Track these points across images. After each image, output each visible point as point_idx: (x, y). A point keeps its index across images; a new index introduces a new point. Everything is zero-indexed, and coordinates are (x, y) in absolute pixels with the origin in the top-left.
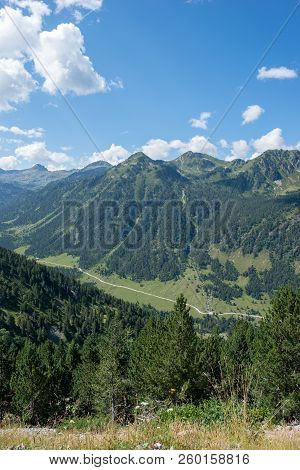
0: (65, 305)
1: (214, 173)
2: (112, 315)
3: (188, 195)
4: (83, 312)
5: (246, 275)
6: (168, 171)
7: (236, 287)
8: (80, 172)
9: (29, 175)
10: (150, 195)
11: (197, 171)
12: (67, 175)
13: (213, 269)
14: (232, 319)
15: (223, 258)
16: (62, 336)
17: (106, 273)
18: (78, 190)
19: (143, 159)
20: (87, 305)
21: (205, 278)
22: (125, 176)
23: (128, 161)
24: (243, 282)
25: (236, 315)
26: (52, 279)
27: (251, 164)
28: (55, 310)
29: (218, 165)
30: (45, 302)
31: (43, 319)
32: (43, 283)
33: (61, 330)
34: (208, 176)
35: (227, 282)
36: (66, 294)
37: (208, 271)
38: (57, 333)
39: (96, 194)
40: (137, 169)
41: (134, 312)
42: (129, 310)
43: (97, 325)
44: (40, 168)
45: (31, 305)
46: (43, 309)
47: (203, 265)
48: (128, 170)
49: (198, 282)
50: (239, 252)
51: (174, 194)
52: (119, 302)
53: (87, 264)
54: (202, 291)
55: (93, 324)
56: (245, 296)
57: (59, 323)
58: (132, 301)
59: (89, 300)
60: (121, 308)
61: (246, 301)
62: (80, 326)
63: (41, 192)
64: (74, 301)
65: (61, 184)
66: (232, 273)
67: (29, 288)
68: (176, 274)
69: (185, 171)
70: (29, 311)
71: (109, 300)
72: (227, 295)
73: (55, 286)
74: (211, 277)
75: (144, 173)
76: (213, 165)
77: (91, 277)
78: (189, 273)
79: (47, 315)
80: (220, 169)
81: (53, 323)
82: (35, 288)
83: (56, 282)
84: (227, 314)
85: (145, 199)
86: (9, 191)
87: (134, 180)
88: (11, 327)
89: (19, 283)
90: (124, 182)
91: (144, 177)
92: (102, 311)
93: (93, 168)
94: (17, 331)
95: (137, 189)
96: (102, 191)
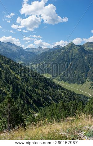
0: (51, 89)
2: (65, 94)
3: (88, 57)
4: (56, 91)
6: (81, 49)
8: (52, 49)
9: (37, 50)
10: (75, 56)
11: (91, 48)
12: (48, 50)
16: (51, 98)
18: (52, 54)
19: (73, 44)
20: (57, 90)
22: (67, 50)
23: (68, 45)
28: (49, 90)
30: (46, 88)
31: (45, 93)
32: (45, 82)
36: (51, 86)
38: (49, 97)
39: (57, 56)
40: (71, 48)
41: (71, 93)
42: (70, 92)
43: (61, 96)
44: (40, 48)
45: (42, 88)
46: (45, 90)
47: (92, 80)
48: (68, 48)
49: (90, 85)
51: (83, 56)
52: (67, 90)
54: (92, 89)
55: (60, 96)
57: (50, 94)
58: (71, 90)
59: (58, 88)
60: (67, 92)
62: (56, 96)
63: (41, 55)
64: (54, 88)
65: (46, 53)
67: (41, 83)
68: (82, 82)
69: (87, 48)
70: (42, 90)
71: (64, 89)
73: (48, 84)
75: (73, 49)
78: (87, 82)
79: (46, 91)
81: (48, 94)
82: (43, 83)
83: (48, 82)
85: (73, 57)
86: (32, 54)
87: (70, 51)
88: (37, 94)
89: (39, 81)
90: (66, 52)
91: (73, 51)
92: (62, 92)
93: (56, 47)
94: (39, 95)
95: (70, 54)
96: (59, 55)
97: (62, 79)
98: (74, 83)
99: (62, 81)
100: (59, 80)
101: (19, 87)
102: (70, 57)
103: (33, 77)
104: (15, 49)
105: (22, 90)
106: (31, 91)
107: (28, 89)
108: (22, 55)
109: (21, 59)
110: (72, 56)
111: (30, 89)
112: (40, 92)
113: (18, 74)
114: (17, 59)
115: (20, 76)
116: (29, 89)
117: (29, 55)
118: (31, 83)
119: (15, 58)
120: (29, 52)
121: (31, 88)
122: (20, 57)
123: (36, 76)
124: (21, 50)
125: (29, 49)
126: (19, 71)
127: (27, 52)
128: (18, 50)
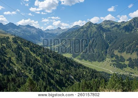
0: (73, 69)
1: (114, 27)
2: (86, 72)
3: (106, 34)
4: (78, 70)
5: (128, 60)
6: (100, 27)
7: (124, 64)
8: (71, 29)
9: (56, 30)
10: (93, 35)
11: (109, 26)
12: (67, 30)
13: (116, 58)
14: (123, 75)
15: (119, 55)
16: (73, 77)
17: (81, 59)
18: (71, 34)
19: (91, 24)
20: (79, 69)
21: (113, 61)
22: (85, 29)
23: (86, 25)
24: (127, 63)
25: (125, 74)
26: (68, 61)
27: (128, 23)
28: (70, 70)
29: (116, 24)
30: (67, 67)
31: (67, 72)
32: (66, 62)
33: (72, 76)
34: (112, 28)
35: (121, 63)
36: (72, 65)
37: (114, 59)
38: (71, 76)
39: (76, 35)
40: (89, 27)
41: (93, 71)
42: (91, 71)
44: (59, 28)
45: (63, 68)
46: (67, 69)
47: (112, 57)
48: (86, 27)
49: (111, 62)
50: (125, 53)
51: (101, 34)
52: (88, 68)
54: (112, 65)
55: (82, 75)
56: (128, 67)
57: (71, 74)
58: (92, 68)
59: (79, 67)
60: (89, 70)
61: (128, 69)
62: (78, 75)
63: (60, 35)
64: (75, 67)
65: (65, 33)
66: (123, 59)
67: (62, 63)
68: (103, 60)
69: (105, 27)
70: (63, 70)
71: (85, 67)
72: (121, 67)
73: (69, 63)
74: (115, 61)
75: (91, 28)
76: (114, 24)
78: (107, 59)
79: (68, 71)
80: (117, 26)
82: (64, 63)
83: (69, 62)
84: (121, 73)
85: (92, 36)
86: (51, 36)
87: (88, 30)
88: (59, 74)
89: (60, 62)
90: (85, 31)
91: (91, 29)
92: (83, 70)
93: (74, 27)
94: (61, 75)
95: (89, 33)
96: (78, 34)
97: (83, 58)
98: (95, 61)
99: (83, 60)
100: (79, 59)
101: (40, 68)
102: (89, 36)
103: (54, 58)
104: (34, 32)
105: (44, 71)
106: (52, 71)
107: (49, 70)
108: (41, 37)
109: (40, 41)
110: (91, 35)
111: (52, 70)
112: (61, 72)
113: (39, 56)
114: (36, 41)
115: (41, 57)
116: (51, 69)
117: (48, 36)
118: (52, 64)
119: (34, 40)
120: (48, 33)
121: (52, 69)
122: (40, 39)
123: (57, 57)
124: (40, 32)
125: (48, 30)
126: (39, 53)
127: (46, 34)
128: (37, 32)
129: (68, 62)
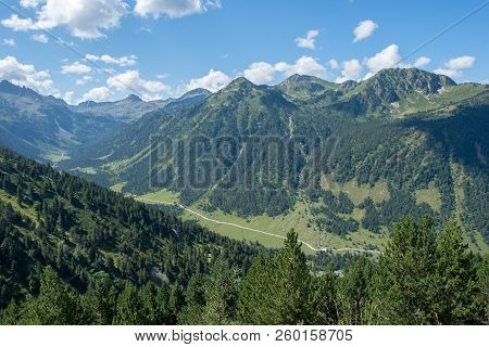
0: (166, 245)
1: (323, 97)
2: (217, 254)
3: (296, 122)
4: (186, 251)
5: (361, 207)
6: (273, 97)
7: (352, 220)
8: (177, 102)
9: (123, 106)
10: (254, 123)
11: (305, 95)
12: (162, 106)
13: (326, 201)
14: (347, 255)
15: (336, 190)
16: (165, 278)
17: (209, 210)
18: (176, 121)
19: (245, 84)
20: (190, 244)
21: (315, 212)
22: (227, 104)
23: (229, 87)
24: (359, 215)
25: (353, 251)
26: (151, 217)
27: (364, 86)
28: (156, 250)
29: (328, 88)
30: (144, 242)
31: (143, 260)
32: (142, 222)
33: (163, 271)
34: (317, 101)
35: (341, 215)
36: (167, 233)
37: (320, 204)
38: (159, 274)
39: (195, 124)
40: (239, 96)
41: (240, 250)
42: (235, 247)
43: (202, 266)
44: (135, 98)
45: (130, 245)
46: (144, 249)
47: (314, 198)
48: (229, 97)
49: (310, 216)
50: (354, 183)
51: (280, 122)
52: (225, 239)
53: (188, 199)
54: (314, 225)
55: (198, 264)
56: (362, 230)
57: (160, 264)
58: (239, 238)
59: (192, 238)
60: (226, 246)
61: (363, 235)
62: (183, 266)
64: (176, 240)
65: (157, 115)
66: (346, 205)
67: (127, 227)
68: (285, 207)
69: (292, 96)
70: (128, 252)
71: (214, 238)
72: (342, 229)
73: (155, 225)
74: (324, 210)
75: (247, 99)
76: (322, 88)
77: (192, 213)
78: (300, 207)
79: (148, 255)
80: (331, 93)
81: (155, 264)
82: (133, 227)
84: (342, 250)
85: (249, 127)
86: (102, 125)
87: (237, 107)
88: (110, 269)
89: (117, 222)
90: (225, 111)
91: (247, 104)
92: (207, 250)
93: (191, 96)
94: (117, 273)
95: (239, 118)
96: (202, 121)
97: (218, 204)
100: (205, 209)
101: (31, 253)
102: (239, 126)
103: (93, 209)
104: (32, 109)
105: (44, 261)
106: (82, 262)
107: (70, 256)
108: (61, 129)
109: (58, 146)
110: (245, 124)
111: (81, 257)
112: (118, 259)
113: (31, 203)
114: (40, 146)
115: (39, 209)
116: (75, 254)
117: (89, 126)
118: (86, 233)
119: (32, 141)
120: (89, 116)
121: (83, 252)
122: (56, 137)
123: (103, 203)
124: (57, 110)
125: (91, 104)
126: (32, 191)
127: (82, 117)
128: (46, 111)
129: (148, 221)
